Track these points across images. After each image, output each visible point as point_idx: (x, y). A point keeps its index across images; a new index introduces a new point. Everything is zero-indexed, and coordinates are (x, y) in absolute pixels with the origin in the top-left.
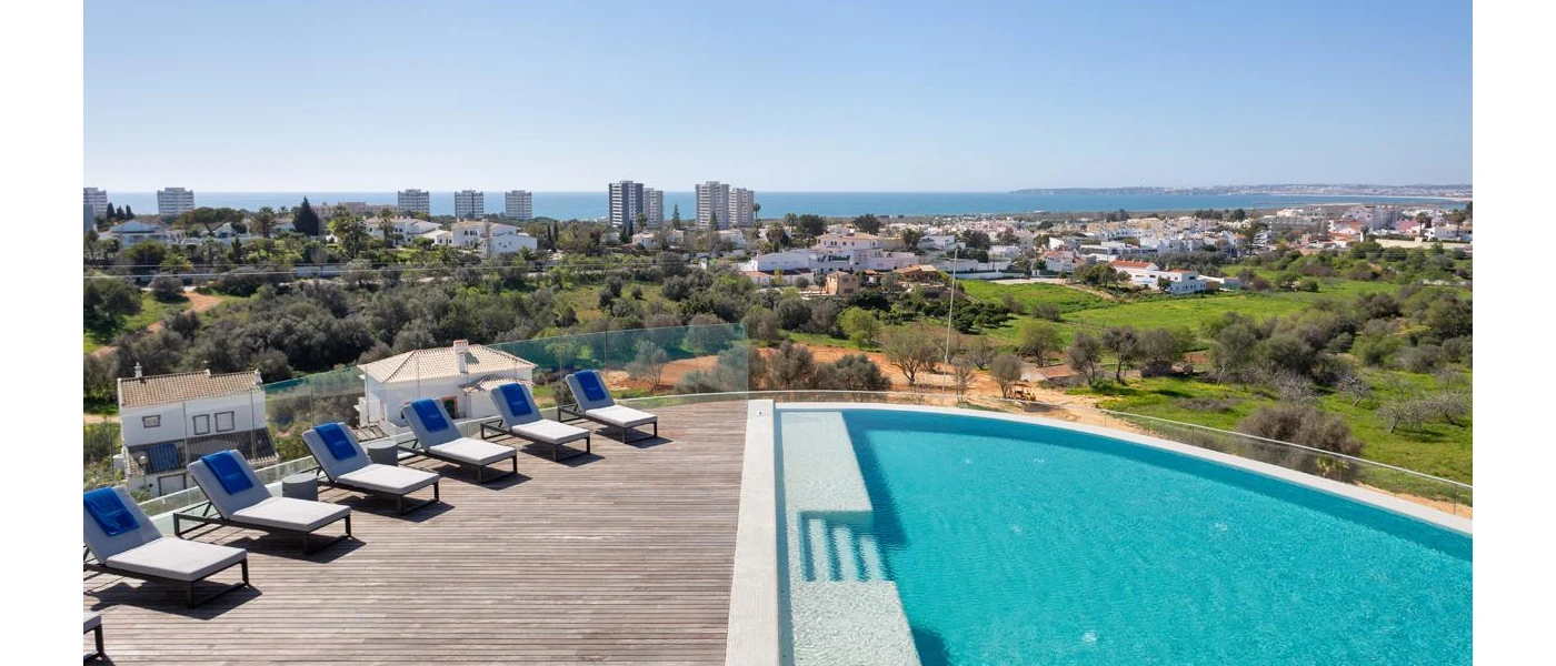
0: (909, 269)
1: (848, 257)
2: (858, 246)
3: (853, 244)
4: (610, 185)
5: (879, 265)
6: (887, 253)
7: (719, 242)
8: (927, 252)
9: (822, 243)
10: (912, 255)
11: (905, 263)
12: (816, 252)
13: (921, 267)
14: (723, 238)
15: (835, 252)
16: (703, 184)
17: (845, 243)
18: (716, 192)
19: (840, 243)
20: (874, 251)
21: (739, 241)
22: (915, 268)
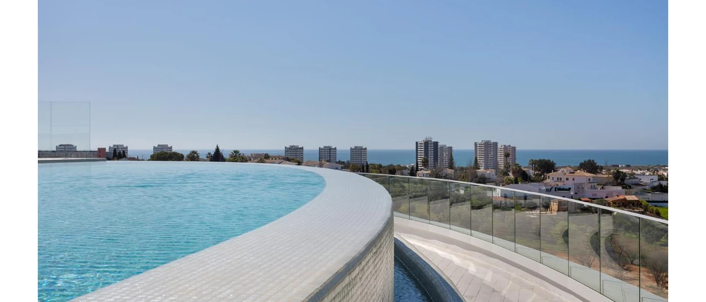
0: (616, 198)
1: (569, 189)
2: (577, 181)
3: (574, 179)
4: (417, 143)
5: (593, 195)
6: (601, 187)
7: (476, 177)
8: (634, 186)
9: (551, 178)
10: (620, 188)
11: (615, 194)
12: (546, 185)
13: (626, 197)
14: (479, 174)
15: (560, 185)
16: (480, 143)
17: (567, 179)
18: (489, 147)
19: (564, 179)
20: (590, 185)
21: (491, 177)
22: (621, 197)
